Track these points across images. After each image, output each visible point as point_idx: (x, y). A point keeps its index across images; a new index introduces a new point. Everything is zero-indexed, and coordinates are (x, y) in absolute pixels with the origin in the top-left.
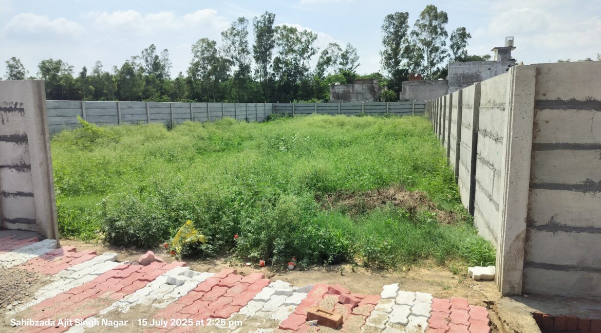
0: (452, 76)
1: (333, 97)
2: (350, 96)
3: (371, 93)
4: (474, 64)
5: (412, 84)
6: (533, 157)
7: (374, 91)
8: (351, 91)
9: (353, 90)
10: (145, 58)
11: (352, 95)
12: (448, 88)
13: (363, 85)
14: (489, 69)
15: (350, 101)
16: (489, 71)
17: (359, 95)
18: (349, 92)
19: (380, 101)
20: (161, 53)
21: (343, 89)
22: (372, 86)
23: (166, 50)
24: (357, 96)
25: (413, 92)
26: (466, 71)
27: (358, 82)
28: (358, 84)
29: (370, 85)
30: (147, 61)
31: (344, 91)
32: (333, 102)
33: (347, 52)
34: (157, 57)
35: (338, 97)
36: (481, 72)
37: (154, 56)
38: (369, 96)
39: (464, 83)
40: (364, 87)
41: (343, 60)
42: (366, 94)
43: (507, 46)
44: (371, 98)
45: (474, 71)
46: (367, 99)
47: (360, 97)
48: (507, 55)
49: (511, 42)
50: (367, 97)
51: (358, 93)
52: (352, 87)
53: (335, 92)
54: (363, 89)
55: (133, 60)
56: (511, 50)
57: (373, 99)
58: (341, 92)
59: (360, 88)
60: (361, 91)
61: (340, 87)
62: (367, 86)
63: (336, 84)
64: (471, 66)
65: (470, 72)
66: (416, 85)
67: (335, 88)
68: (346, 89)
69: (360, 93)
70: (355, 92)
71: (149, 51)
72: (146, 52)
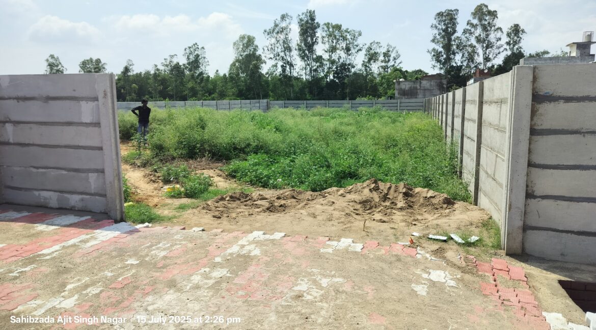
1: (399, 94)
2: (417, 92)
3: (440, 90)
6: (530, 140)
7: (443, 88)
8: (419, 87)
9: (420, 86)
11: (419, 91)
13: (431, 81)
15: (416, 98)
17: (427, 91)
18: (416, 88)
21: (410, 86)
22: (441, 83)
24: (424, 93)
27: (426, 78)
28: (426, 80)
29: (438, 81)
31: (411, 87)
32: (399, 98)
33: (388, 51)
34: (198, 55)
35: (404, 93)
38: (437, 92)
40: (432, 83)
41: (385, 58)
42: (434, 91)
43: (586, 41)
47: (428, 94)
48: (586, 50)
49: (589, 37)
50: (435, 93)
51: (425, 90)
52: (419, 84)
53: (401, 89)
54: (431, 85)
56: (590, 45)
58: (407, 89)
59: (428, 84)
60: (429, 88)
61: (407, 84)
62: (436, 82)
63: (401, 80)
67: (401, 84)
68: (413, 86)
69: (428, 89)
70: (422, 88)
71: (191, 49)
72: (188, 51)
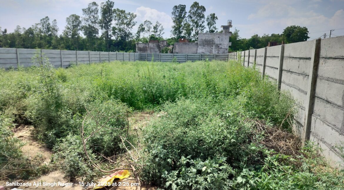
0: (200, 40)
1: (138, 50)
3: (158, 48)
4: (211, 34)
5: (179, 44)
7: (160, 47)
8: (148, 47)
9: (148, 46)
10: (42, 24)
11: (148, 49)
12: (198, 47)
13: (154, 43)
14: (219, 37)
15: (147, 52)
16: (218, 38)
17: (152, 49)
18: (146, 47)
19: (163, 53)
20: (52, 22)
21: (143, 46)
22: (158, 45)
23: (55, 20)
24: (150, 50)
25: (180, 48)
26: (207, 38)
28: (151, 43)
29: (157, 44)
30: (43, 26)
31: (144, 47)
32: (137, 52)
33: (157, 26)
34: (49, 24)
35: (140, 50)
36: (214, 39)
37: (47, 23)
38: (157, 50)
39: (206, 44)
40: (154, 45)
41: (155, 30)
43: (228, 25)
44: (158, 51)
45: (211, 38)
46: (156, 52)
47: (152, 50)
48: (227, 30)
49: (230, 23)
50: (156, 50)
51: (151, 48)
52: (148, 45)
53: (139, 47)
54: (154, 46)
55: (36, 25)
56: (229, 27)
57: (159, 52)
58: (142, 47)
59: (152, 45)
61: (142, 44)
62: (156, 44)
63: (140, 42)
64: (209, 35)
65: (209, 39)
66: (181, 45)
67: (139, 44)
68: (145, 46)
69: (152, 48)
70: (149, 47)
71: (45, 20)
72: (43, 21)
